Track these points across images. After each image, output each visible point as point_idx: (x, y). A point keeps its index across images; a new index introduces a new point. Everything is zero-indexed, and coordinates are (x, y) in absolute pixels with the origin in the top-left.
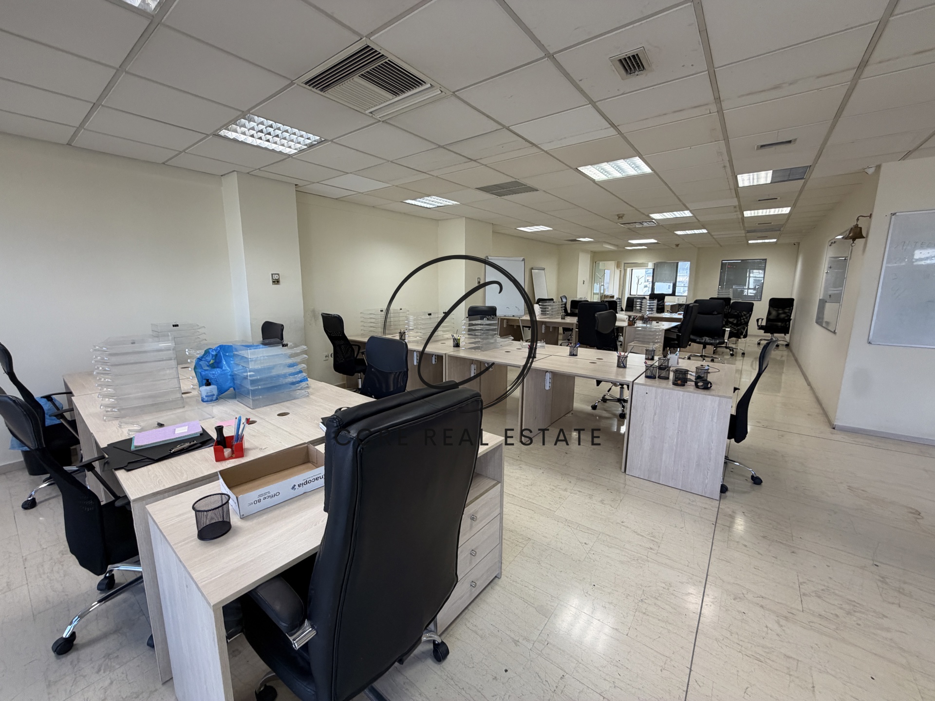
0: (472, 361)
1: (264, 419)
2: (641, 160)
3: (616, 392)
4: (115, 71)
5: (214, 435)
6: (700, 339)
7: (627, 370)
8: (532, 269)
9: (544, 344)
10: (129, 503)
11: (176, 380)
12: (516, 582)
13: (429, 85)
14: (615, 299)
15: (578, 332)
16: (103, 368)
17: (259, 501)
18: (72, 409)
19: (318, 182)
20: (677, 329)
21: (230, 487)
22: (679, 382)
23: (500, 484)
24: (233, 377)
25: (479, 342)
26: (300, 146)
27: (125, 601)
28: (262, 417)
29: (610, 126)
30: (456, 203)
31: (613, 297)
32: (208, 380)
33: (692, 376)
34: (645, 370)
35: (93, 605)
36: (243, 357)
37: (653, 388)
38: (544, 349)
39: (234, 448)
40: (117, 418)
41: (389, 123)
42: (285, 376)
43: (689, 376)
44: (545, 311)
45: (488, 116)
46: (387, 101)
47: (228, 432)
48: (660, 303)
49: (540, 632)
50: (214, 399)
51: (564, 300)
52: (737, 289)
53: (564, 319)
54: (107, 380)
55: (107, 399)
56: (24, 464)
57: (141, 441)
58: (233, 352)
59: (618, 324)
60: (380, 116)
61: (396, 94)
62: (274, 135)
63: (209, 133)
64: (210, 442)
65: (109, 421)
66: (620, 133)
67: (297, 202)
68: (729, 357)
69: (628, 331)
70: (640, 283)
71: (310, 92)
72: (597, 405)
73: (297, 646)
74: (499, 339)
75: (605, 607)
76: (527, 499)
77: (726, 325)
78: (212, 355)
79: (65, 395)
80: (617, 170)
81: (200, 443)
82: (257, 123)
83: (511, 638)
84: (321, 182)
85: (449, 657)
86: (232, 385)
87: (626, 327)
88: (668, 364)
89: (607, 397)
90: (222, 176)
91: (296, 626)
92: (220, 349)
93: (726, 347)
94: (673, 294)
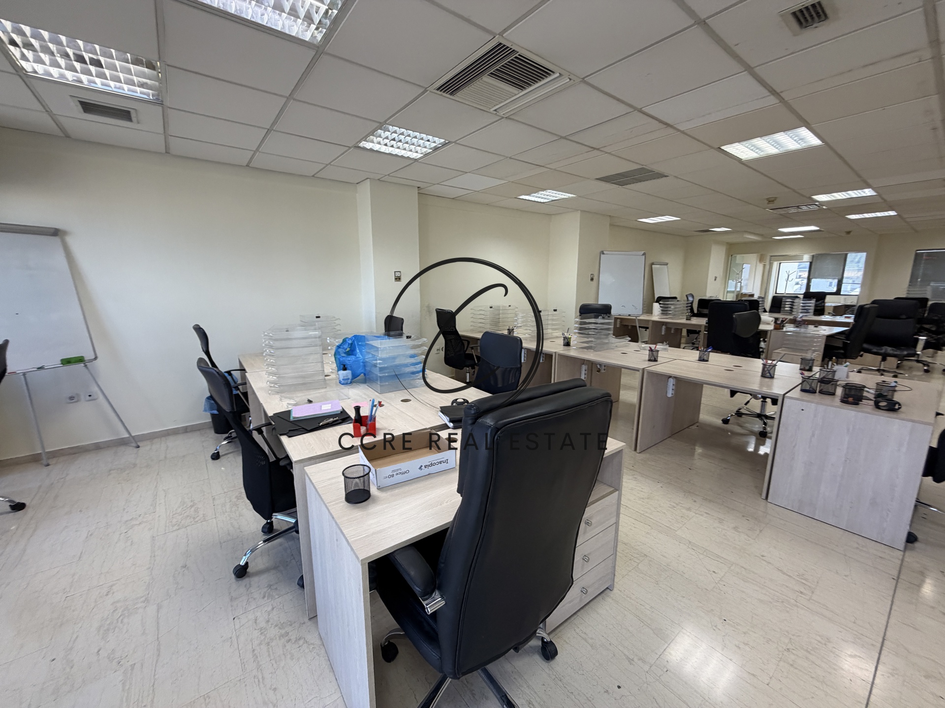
0: (583, 361)
1: (390, 404)
2: (808, 131)
3: (756, 405)
4: (286, 99)
5: (353, 415)
6: (878, 348)
7: (775, 381)
8: (653, 264)
9: (667, 347)
10: (290, 464)
11: (319, 365)
12: (631, 598)
13: (558, 75)
14: (756, 297)
15: (706, 336)
16: (269, 351)
17: (393, 476)
18: (245, 383)
19: (438, 184)
20: (844, 336)
21: (369, 461)
22: (851, 399)
23: (617, 492)
24: (365, 364)
25: (592, 341)
26: (425, 150)
27: (281, 545)
28: (388, 401)
29: (769, 94)
30: (572, 195)
31: (752, 295)
32: (344, 366)
33: (870, 393)
34: (800, 381)
35: (259, 543)
36: (373, 347)
37: (813, 404)
38: (666, 352)
39: (368, 426)
40: (278, 393)
41: (513, 119)
42: (406, 365)
43: (865, 394)
44: (667, 311)
45: (618, 100)
46: (513, 96)
47: (364, 412)
48: (818, 303)
49: (658, 656)
50: (349, 382)
51: (691, 299)
52: (937, 287)
53: (690, 320)
54: (271, 361)
55: (271, 377)
56: (211, 425)
57: (298, 413)
58: (365, 341)
59: (762, 327)
60: (504, 113)
61: (522, 88)
62: (404, 142)
63: (350, 146)
64: (348, 419)
65: (273, 395)
66: (782, 100)
67: (419, 204)
68: (922, 373)
69: (774, 337)
70: (790, 279)
71: (441, 97)
72: (729, 419)
73: (430, 611)
74: (613, 340)
75: (739, 648)
76: (642, 513)
77: (920, 332)
78: (349, 343)
79: (239, 371)
80: (773, 145)
81: (341, 420)
82: (393, 131)
83: (625, 655)
84: (442, 183)
85: (557, 657)
86: (362, 371)
87: (771, 330)
88: (834, 376)
89: (743, 411)
90: (357, 183)
91: (428, 594)
92: (355, 338)
93: (918, 361)
94: (838, 293)
